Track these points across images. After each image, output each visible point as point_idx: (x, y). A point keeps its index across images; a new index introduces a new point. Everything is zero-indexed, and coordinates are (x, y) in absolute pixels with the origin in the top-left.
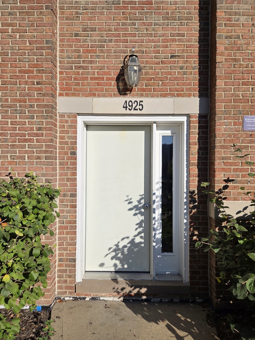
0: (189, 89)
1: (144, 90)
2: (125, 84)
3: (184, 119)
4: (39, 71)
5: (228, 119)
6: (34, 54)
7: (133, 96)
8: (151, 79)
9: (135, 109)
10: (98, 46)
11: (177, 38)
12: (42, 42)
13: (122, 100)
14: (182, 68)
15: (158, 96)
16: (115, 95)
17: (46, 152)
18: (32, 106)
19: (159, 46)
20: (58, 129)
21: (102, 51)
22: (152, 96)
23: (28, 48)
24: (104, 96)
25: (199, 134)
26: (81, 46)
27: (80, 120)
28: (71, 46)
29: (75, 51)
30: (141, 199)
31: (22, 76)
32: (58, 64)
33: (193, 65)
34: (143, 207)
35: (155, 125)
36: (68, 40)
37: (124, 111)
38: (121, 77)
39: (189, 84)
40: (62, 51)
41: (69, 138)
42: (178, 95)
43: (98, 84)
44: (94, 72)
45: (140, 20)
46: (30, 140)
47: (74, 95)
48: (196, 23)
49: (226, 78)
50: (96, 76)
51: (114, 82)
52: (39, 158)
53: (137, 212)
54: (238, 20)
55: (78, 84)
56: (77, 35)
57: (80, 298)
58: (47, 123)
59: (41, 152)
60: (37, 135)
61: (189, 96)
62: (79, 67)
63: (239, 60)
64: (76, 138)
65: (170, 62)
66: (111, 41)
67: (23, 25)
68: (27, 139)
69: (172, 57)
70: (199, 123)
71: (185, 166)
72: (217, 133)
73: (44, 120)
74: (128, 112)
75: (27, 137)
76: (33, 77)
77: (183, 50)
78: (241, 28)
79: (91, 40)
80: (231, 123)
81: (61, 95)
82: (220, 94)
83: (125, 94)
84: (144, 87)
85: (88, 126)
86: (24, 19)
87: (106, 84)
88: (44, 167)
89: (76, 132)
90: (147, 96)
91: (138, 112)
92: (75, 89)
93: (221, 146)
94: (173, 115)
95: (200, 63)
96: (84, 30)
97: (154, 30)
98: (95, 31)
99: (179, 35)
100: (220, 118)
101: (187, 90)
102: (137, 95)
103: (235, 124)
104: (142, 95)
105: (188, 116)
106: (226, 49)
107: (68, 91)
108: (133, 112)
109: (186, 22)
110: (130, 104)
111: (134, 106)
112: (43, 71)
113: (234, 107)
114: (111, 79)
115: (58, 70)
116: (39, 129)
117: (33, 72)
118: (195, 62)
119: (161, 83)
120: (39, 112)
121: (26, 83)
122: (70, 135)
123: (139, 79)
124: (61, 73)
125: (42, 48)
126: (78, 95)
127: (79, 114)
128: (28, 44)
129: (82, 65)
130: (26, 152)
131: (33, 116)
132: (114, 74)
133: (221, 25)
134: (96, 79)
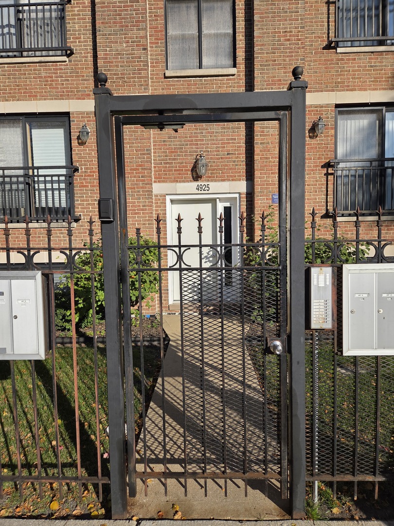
0: (239, 176)
1: (210, 177)
2: (197, 174)
3: (237, 196)
4: (142, 169)
5: (262, 196)
6: (139, 158)
7: (203, 181)
8: (214, 170)
9: (204, 190)
10: (178, 148)
11: (231, 141)
12: (144, 150)
13: (195, 184)
14: (234, 162)
15: (219, 181)
16: (191, 181)
17: (149, 220)
18: (139, 192)
19: (219, 147)
20: (154, 205)
21: (181, 152)
22: (215, 181)
23: (135, 154)
24: (184, 182)
25: (246, 205)
26: (167, 149)
27: (168, 198)
28: (160, 149)
29: (164, 152)
30: (209, 252)
31: (132, 172)
32: (153, 161)
33: (242, 159)
34: (212, 256)
35: (218, 200)
36: (159, 145)
37: (197, 192)
38: (194, 169)
39: (240, 172)
40: (155, 153)
41: (161, 210)
42: (233, 180)
43: (179, 174)
44: (177, 166)
45: (206, 130)
46: (138, 213)
47: (163, 182)
48: (243, 131)
49: (261, 170)
50: (178, 168)
51: (189, 172)
52: (144, 224)
53: (207, 260)
54: (268, 132)
55: (166, 174)
56: (164, 141)
57: (172, 314)
58: (149, 202)
59: (145, 220)
60: (143, 210)
61: (240, 180)
62: (167, 163)
63: (269, 158)
64: (165, 210)
65: (227, 158)
66: (187, 145)
67: (132, 139)
68: (137, 213)
69: (228, 154)
70: (246, 198)
71: (238, 227)
72: (256, 205)
73: (147, 200)
74: (200, 192)
75: (136, 211)
76: (139, 173)
77: (235, 149)
78: (271, 137)
79: (173, 144)
80: (264, 199)
81: (155, 182)
82: (257, 180)
83: (197, 180)
84: (210, 175)
85: (172, 201)
86: (132, 135)
87: (185, 174)
88: (148, 230)
89: (165, 207)
90: (212, 181)
91: (207, 192)
92: (164, 178)
93: (258, 214)
94: (230, 193)
95: (246, 158)
96: (169, 138)
97: (215, 136)
98: (177, 138)
99: (232, 139)
100: (258, 196)
101: (238, 176)
102: (206, 180)
103: (267, 199)
104: (208, 181)
105: (240, 194)
106: (261, 151)
107: (159, 179)
108: (202, 192)
109: (237, 130)
110: (201, 186)
111: (203, 188)
112: (145, 169)
113: (267, 188)
114: (188, 170)
115: (153, 165)
116: (144, 206)
117: (138, 170)
118: (243, 158)
119: (221, 172)
120: (143, 195)
121: (135, 177)
122: (162, 208)
123: (206, 170)
124: (155, 167)
125: (144, 154)
126: (166, 182)
127: (167, 194)
128: (135, 152)
129: (168, 161)
130: (136, 221)
131: (140, 198)
132: (190, 167)
133: (257, 135)
134: (178, 170)
